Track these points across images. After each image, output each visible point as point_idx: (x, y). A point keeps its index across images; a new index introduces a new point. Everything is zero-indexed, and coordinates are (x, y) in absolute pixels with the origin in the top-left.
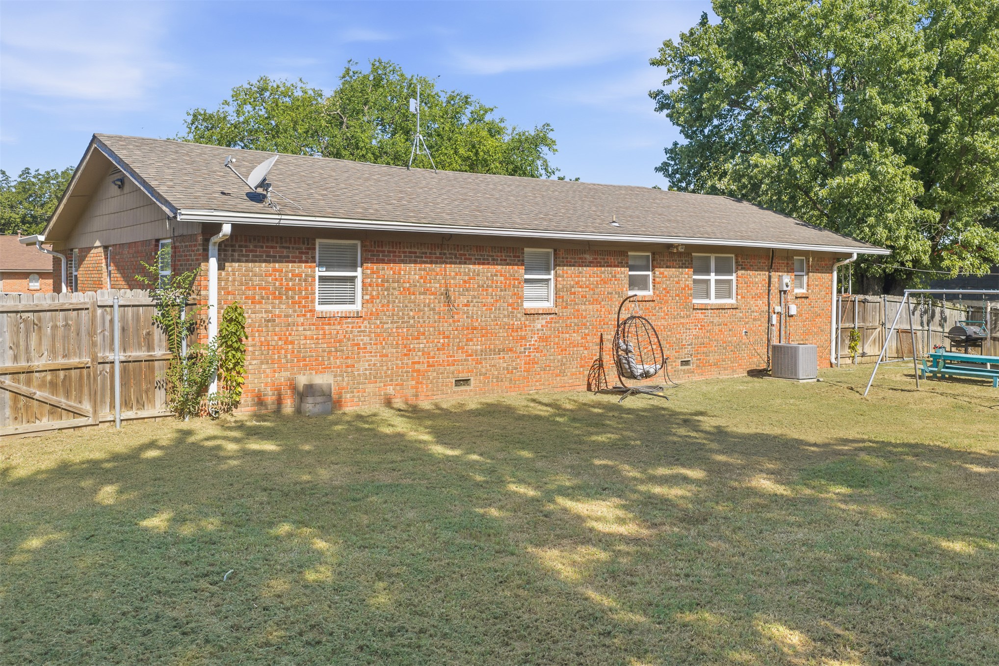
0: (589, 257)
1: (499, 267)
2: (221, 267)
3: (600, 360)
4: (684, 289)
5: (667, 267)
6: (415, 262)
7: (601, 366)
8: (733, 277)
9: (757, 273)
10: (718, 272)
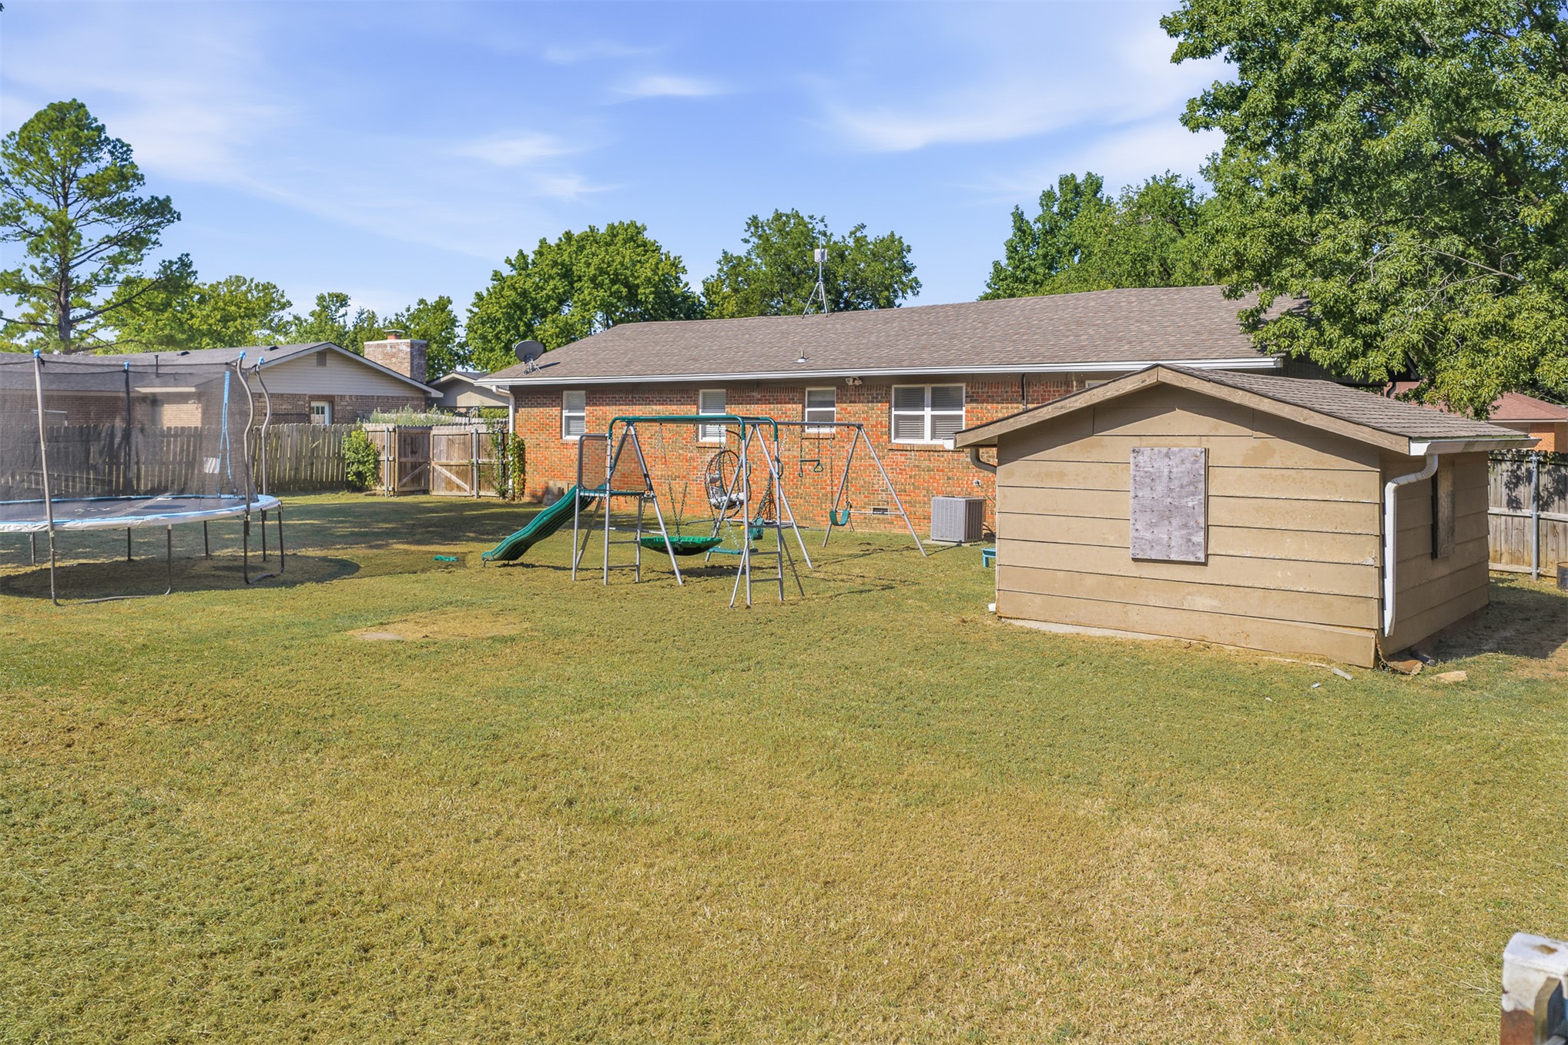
0: (756, 395)
1: (675, 407)
2: (516, 411)
3: (770, 494)
4: (876, 426)
5: (851, 402)
6: (615, 404)
7: (772, 501)
8: (962, 412)
9: (1000, 406)
10: (934, 406)
